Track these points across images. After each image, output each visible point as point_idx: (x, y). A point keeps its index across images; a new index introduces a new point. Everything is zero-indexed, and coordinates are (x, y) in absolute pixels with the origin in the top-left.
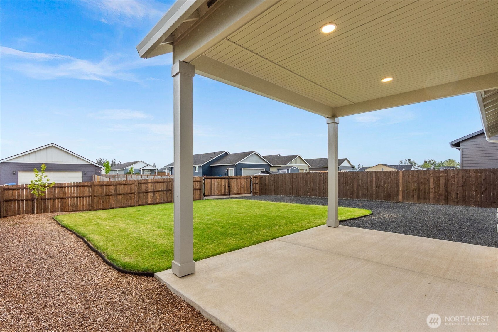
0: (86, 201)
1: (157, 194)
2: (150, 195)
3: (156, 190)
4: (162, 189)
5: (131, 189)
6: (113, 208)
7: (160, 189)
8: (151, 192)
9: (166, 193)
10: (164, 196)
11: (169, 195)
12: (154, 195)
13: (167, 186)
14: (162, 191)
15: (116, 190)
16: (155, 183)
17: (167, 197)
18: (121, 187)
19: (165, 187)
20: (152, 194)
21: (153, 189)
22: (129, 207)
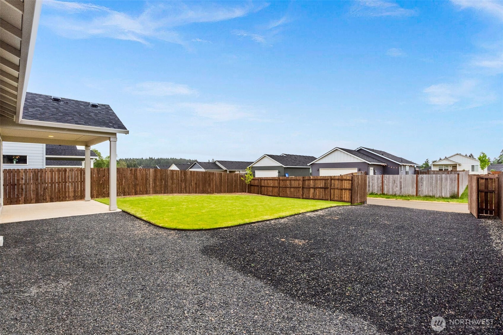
0: (276, 190)
1: (317, 190)
2: (312, 191)
3: (316, 186)
4: (321, 186)
5: (299, 184)
6: (288, 197)
7: (320, 186)
8: (312, 188)
9: (325, 191)
10: (323, 193)
11: (327, 192)
12: (315, 191)
13: (325, 183)
14: (321, 188)
15: (290, 184)
16: (315, 180)
17: (325, 194)
18: (293, 182)
19: (324, 184)
20: (313, 190)
21: (314, 186)
22: (297, 198)
